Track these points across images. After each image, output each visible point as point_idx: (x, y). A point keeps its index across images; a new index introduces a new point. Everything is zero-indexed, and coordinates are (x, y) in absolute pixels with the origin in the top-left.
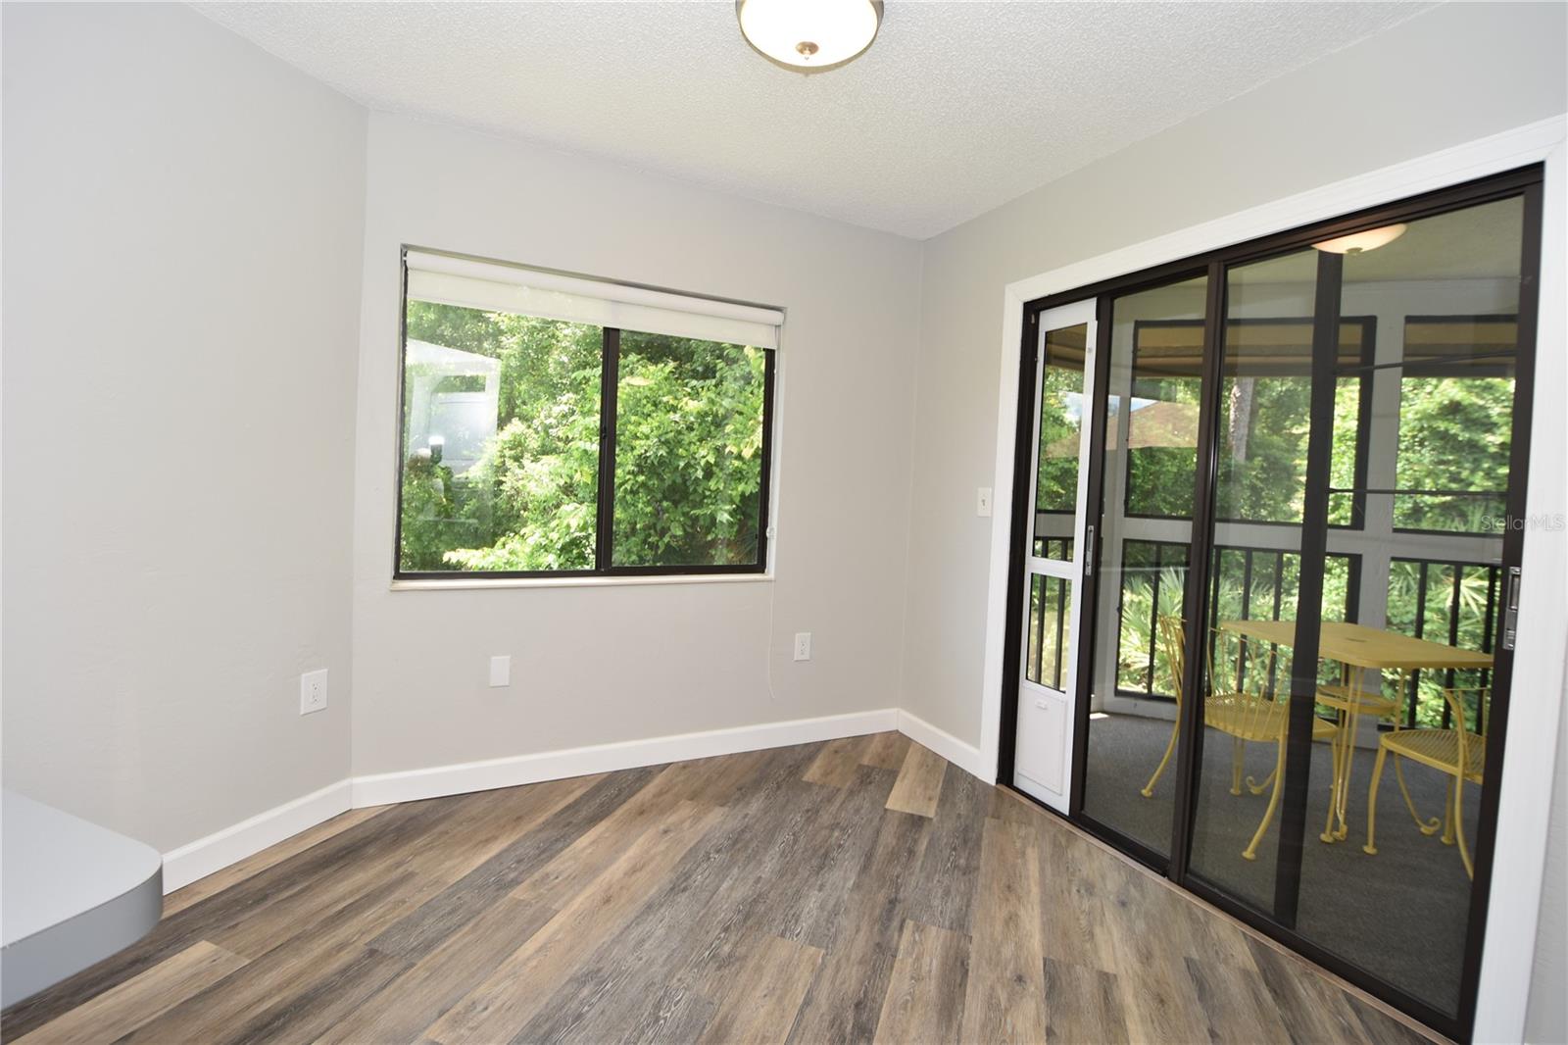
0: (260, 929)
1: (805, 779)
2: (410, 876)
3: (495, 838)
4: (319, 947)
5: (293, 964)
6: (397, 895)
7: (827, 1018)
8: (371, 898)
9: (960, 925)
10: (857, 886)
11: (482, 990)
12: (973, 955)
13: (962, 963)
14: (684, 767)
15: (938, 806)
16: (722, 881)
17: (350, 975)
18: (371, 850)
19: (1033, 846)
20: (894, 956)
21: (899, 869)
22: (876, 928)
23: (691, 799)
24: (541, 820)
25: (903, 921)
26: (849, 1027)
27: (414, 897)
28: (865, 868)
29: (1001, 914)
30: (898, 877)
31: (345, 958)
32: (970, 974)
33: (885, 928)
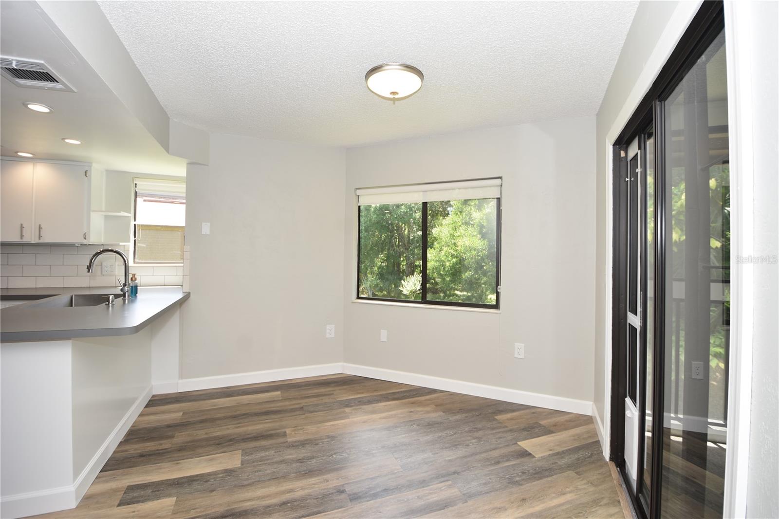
0: (293, 393)
1: (496, 417)
2: (333, 394)
3: (363, 393)
4: (294, 402)
5: (287, 403)
6: (323, 398)
7: (371, 486)
8: (318, 396)
9: (468, 497)
10: (450, 461)
11: (308, 427)
12: (456, 507)
13: (446, 506)
14: (451, 395)
15: (550, 455)
16: (404, 434)
17: (293, 410)
18: (333, 385)
19: (576, 495)
20: (423, 487)
21: (480, 465)
22: (433, 476)
23: (436, 406)
24: (381, 393)
25: (447, 480)
26: (373, 492)
27: (326, 399)
28: (465, 457)
29: (497, 504)
30: (473, 467)
31: (297, 406)
32: (443, 511)
33: (437, 478)
